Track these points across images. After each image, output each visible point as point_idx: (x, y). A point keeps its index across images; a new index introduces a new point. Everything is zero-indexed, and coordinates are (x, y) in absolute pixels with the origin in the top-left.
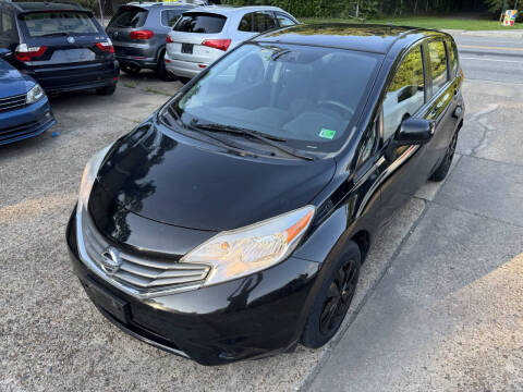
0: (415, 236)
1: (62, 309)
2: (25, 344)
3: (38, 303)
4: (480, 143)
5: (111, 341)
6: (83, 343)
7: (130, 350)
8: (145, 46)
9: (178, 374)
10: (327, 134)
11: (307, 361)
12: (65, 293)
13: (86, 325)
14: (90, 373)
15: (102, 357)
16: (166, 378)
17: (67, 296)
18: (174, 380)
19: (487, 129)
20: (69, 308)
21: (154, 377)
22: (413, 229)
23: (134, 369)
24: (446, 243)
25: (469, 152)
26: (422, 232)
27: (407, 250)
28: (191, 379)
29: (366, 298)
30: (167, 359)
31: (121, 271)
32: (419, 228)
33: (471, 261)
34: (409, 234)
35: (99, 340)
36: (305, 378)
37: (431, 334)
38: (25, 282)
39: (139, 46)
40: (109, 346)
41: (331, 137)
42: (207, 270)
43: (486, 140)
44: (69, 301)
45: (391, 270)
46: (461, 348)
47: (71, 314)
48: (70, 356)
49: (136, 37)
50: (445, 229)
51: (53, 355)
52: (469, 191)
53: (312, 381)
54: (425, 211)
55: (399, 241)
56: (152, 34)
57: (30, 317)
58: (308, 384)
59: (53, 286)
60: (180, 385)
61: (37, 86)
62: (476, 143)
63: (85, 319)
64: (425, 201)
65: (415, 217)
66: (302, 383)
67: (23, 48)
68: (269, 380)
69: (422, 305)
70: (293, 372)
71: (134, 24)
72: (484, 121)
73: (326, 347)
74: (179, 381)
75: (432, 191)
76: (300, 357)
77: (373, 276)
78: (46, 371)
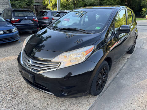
0: (125, 67)
1: (15, 84)
2: (2, 93)
3: (8, 82)
4: (142, 45)
5: (29, 93)
6: (20, 93)
7: (35, 95)
8: (46, 21)
9: (49, 103)
10: (98, 28)
11: (92, 100)
12: (17, 79)
13: (22, 88)
14: (21, 102)
15: (25, 97)
16: (45, 104)
17: (17, 80)
18: (48, 104)
19: (144, 42)
20: (18, 83)
21: (41, 103)
22: (124, 65)
23: (35, 101)
24: (135, 69)
25: (139, 47)
26: (127, 66)
27: (123, 71)
28: (53, 104)
29: (110, 83)
30: (46, 98)
31: (32, 66)
32: (126, 65)
33: (144, 74)
34: (123, 67)
35: (25, 92)
36: (91, 105)
37: (133, 94)
38: (5, 76)
39: (45, 21)
40: (28, 94)
41: (99, 29)
42: (60, 64)
43: (144, 44)
44: (17, 82)
45: (118, 76)
46: (143, 98)
47: (18, 85)
48: (16, 96)
49: (44, 19)
50: (134, 66)
51: (10, 96)
52: (141, 56)
53: (94, 106)
54: (127, 61)
55: (120, 68)
56: (48, 18)
57: (5, 85)
58: (92, 107)
59: (13, 77)
60: (50, 106)
61: (16, 28)
62: (141, 45)
63: (22, 86)
64: (127, 58)
65: (124, 62)
66: (90, 107)
67: (13, 19)
68: (79, 105)
69: (129, 86)
70: (87, 103)
71: (44, 16)
72: (143, 40)
73: (98, 96)
74: (50, 105)
75: (129, 56)
76: (89, 99)
77: (113, 77)
78: (7, 100)
